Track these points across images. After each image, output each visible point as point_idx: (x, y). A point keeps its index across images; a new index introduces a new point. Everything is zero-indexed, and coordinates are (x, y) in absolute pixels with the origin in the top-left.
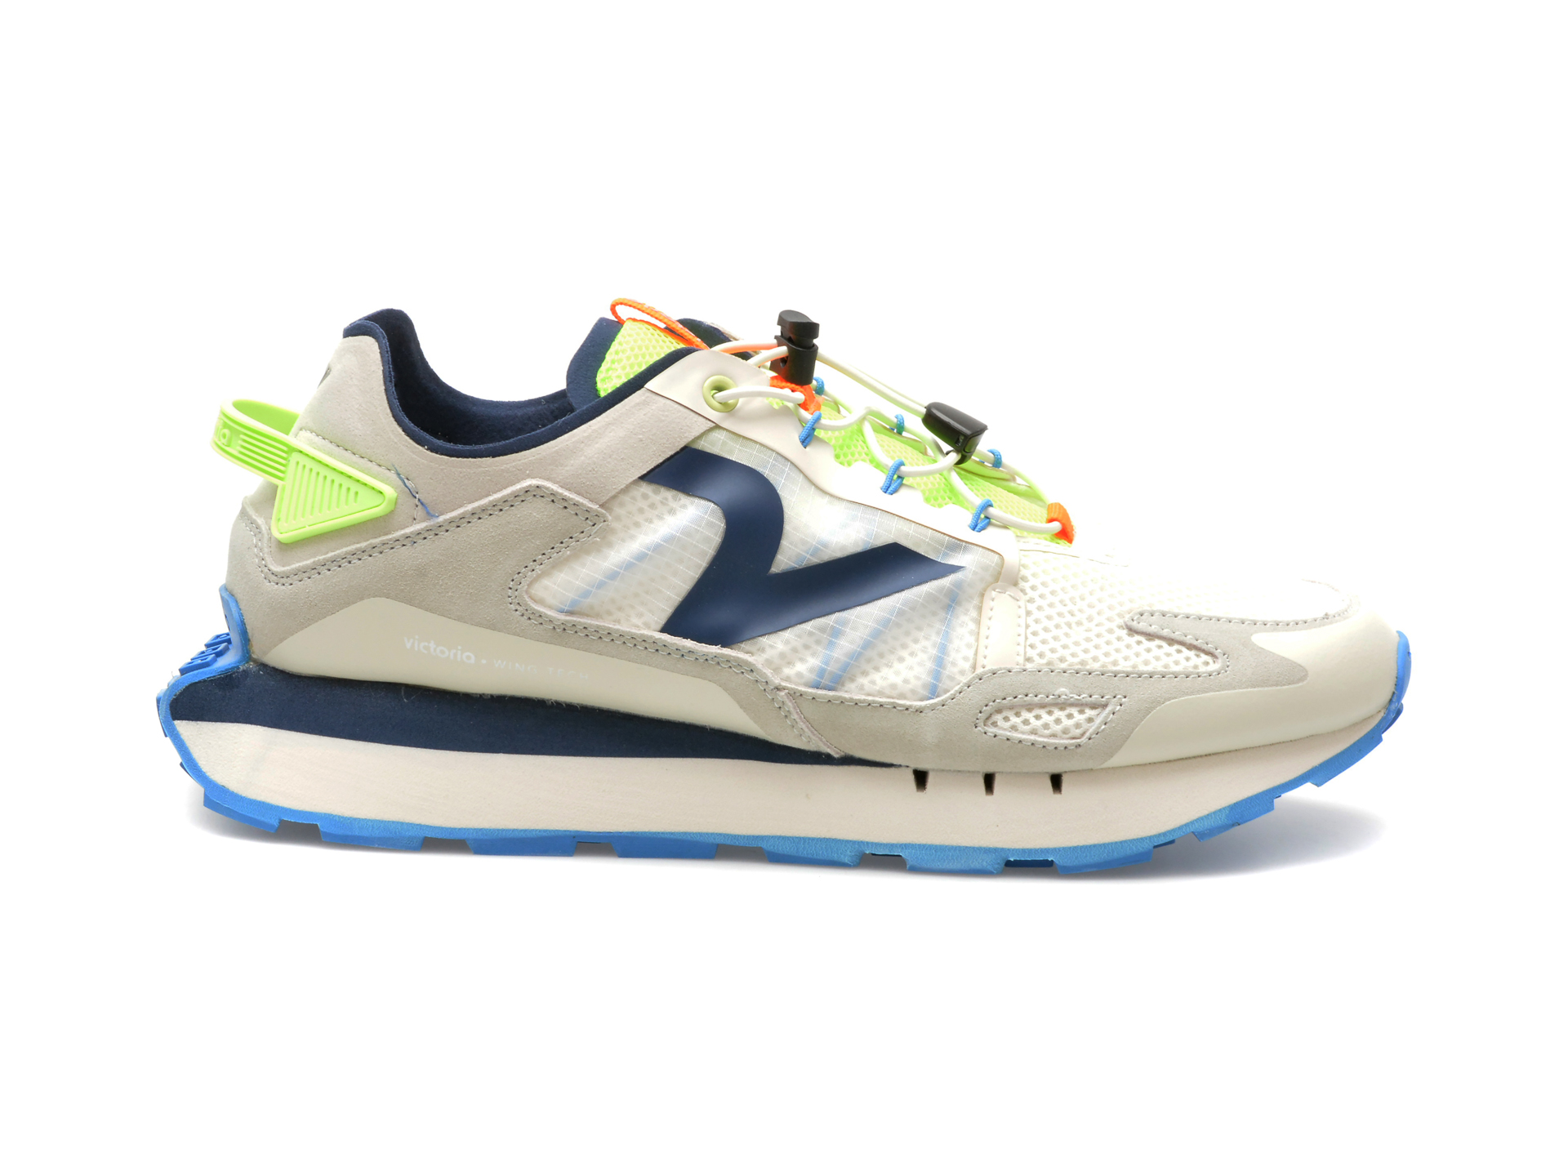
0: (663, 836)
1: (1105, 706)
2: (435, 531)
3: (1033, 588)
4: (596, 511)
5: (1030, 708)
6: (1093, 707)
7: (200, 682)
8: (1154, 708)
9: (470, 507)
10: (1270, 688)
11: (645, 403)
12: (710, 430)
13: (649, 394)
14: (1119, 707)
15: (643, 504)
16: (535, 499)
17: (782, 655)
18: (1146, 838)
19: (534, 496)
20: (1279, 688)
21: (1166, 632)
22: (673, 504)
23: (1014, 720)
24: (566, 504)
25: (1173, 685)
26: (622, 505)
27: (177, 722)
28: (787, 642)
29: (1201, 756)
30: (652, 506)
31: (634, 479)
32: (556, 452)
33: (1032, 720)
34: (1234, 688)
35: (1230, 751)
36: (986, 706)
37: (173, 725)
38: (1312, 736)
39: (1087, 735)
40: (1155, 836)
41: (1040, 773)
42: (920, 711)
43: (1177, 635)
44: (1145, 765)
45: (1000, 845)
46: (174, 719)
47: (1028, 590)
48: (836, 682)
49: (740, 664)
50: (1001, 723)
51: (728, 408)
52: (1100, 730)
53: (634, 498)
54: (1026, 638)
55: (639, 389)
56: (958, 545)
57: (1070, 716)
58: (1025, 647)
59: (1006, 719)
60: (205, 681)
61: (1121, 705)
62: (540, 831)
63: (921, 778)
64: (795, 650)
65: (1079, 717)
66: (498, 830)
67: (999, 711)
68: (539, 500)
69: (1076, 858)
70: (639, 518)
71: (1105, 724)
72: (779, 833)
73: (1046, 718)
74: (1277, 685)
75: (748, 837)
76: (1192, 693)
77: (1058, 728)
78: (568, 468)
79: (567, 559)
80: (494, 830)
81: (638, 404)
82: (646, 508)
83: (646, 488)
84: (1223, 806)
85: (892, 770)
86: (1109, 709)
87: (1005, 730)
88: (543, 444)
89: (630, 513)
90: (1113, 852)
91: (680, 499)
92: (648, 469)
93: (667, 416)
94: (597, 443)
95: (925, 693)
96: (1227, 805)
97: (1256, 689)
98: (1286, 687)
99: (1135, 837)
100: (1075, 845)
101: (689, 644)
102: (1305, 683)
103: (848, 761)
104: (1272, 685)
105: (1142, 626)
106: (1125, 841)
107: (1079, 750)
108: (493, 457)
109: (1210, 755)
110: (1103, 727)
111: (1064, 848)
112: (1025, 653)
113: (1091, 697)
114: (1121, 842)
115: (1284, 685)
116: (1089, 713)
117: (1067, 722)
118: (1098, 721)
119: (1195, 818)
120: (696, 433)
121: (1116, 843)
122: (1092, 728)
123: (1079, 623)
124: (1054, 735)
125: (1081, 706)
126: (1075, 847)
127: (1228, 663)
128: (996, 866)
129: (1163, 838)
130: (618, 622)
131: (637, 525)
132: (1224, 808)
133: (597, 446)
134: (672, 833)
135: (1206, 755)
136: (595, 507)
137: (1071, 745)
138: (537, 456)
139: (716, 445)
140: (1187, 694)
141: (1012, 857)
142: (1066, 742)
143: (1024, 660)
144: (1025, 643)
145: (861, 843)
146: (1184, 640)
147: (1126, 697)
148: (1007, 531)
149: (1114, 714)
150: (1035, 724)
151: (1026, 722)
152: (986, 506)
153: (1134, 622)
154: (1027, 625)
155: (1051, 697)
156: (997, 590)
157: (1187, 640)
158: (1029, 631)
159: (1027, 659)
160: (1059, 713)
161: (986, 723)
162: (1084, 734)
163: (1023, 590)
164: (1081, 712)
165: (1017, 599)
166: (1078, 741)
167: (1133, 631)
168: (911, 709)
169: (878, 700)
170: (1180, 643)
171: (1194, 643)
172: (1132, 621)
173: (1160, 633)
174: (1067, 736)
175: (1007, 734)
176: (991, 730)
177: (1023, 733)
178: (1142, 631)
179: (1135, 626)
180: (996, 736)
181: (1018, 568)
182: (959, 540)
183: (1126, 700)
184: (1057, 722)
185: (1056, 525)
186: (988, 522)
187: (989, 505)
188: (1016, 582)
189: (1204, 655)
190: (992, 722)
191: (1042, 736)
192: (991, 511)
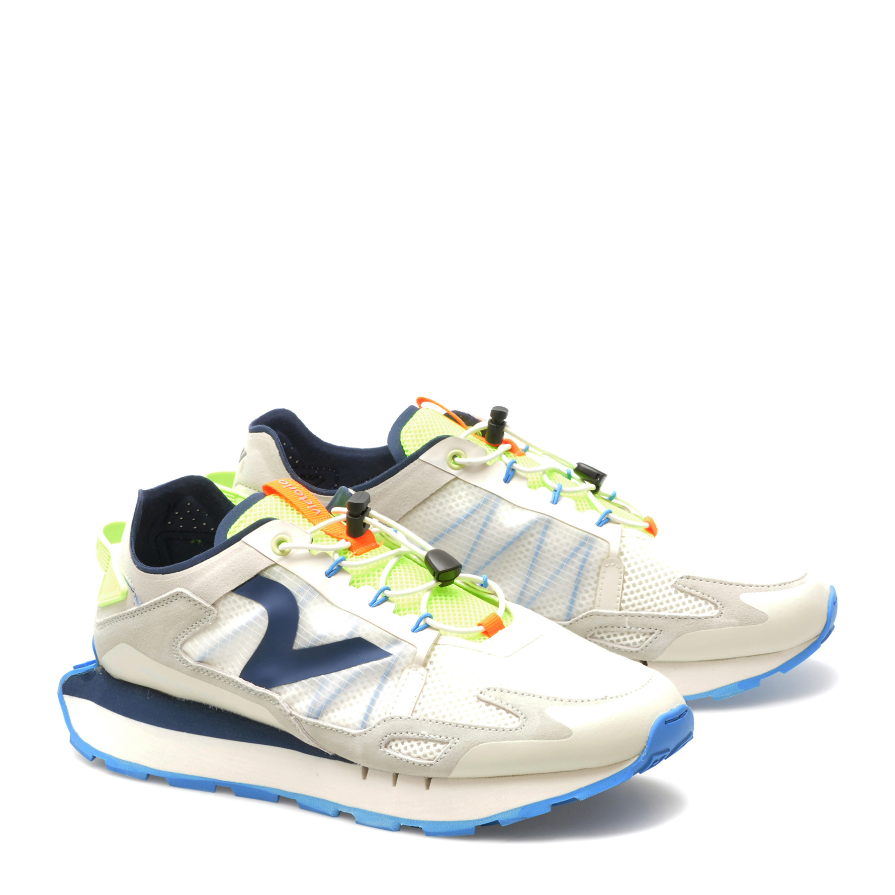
0: (254, 787)
1: (448, 743)
2: (141, 611)
3: (434, 669)
4: (209, 607)
5: (409, 740)
6: (442, 743)
7: (75, 675)
8: (472, 747)
9: (153, 601)
10: (545, 741)
11: (240, 549)
12: (273, 566)
13: (243, 544)
14: (454, 745)
15: (234, 606)
16: (181, 599)
17: (294, 697)
18: (471, 821)
19: (181, 597)
20: (550, 741)
21: (497, 702)
22: (248, 607)
23: (400, 746)
24: (196, 603)
25: (486, 734)
26: (224, 605)
27: (64, 696)
28: (297, 689)
29: (510, 776)
30: (239, 607)
31: (228, 591)
32: (192, 574)
33: (409, 747)
34: (522, 739)
35: (528, 775)
36: (386, 737)
37: (63, 697)
38: (584, 769)
39: (436, 759)
40: (476, 820)
41: (420, 777)
42: (354, 736)
43: (503, 705)
44: (476, 778)
45: (397, 816)
46: (64, 694)
47: (431, 670)
48: (318, 715)
49: (274, 699)
50: (394, 747)
51: (284, 554)
52: (442, 757)
53: (229, 602)
54: (418, 699)
55: (239, 541)
56: (396, 641)
57: (428, 747)
58: (416, 704)
59: (397, 745)
60: (77, 675)
61: (455, 744)
62: (199, 777)
63: (365, 770)
64: (300, 694)
65: (433, 749)
66: (180, 774)
67: (393, 740)
68: (182, 599)
69: (434, 828)
70: (232, 613)
71: (445, 754)
72: (304, 793)
73: (416, 747)
74: (549, 739)
75: (291, 793)
76: (496, 740)
77: (420, 754)
78: (196, 583)
79: (199, 632)
80: (178, 774)
81: (236, 549)
82: (235, 608)
83: (235, 597)
84: (518, 807)
85: (353, 765)
86: (449, 745)
87: (395, 751)
88: (186, 569)
89: (227, 610)
90: (453, 827)
91: (252, 604)
92: (236, 587)
93: (249, 557)
94: (212, 570)
95: (359, 726)
96: (520, 806)
97: (536, 741)
98: (556, 741)
99: (465, 820)
100: (434, 820)
101: (250, 685)
102: (569, 739)
103: (335, 757)
104: (546, 739)
105: (486, 697)
106: (460, 822)
107: (432, 767)
108: (163, 574)
109: (515, 776)
110: (444, 755)
111: (428, 822)
112: (415, 707)
113: (440, 737)
114: (457, 822)
115: (555, 740)
116: (439, 746)
117: (426, 751)
118: (442, 752)
119: (500, 812)
120: (262, 568)
121: (455, 822)
122: (439, 755)
124: (419, 757)
125: (436, 742)
126: (434, 822)
127: (525, 723)
128: (395, 827)
129: (480, 822)
130: (223, 669)
131: (231, 617)
132: (518, 808)
133: (211, 572)
134: (258, 786)
135: (513, 776)
136: (208, 605)
137: (428, 764)
138: (182, 576)
139: (274, 575)
140: (493, 741)
141: (402, 823)
142: (424, 762)
143: (413, 711)
144: (417, 701)
145: (337, 804)
146: (507, 707)
147: (459, 739)
148: (437, 633)
149: (451, 748)
150: (410, 750)
151: (406, 748)
152: (425, 617)
153: (482, 694)
154: (422, 691)
155: (420, 735)
156: (412, 669)
157: (509, 708)
158: (422, 694)
159: (414, 711)
160: (423, 745)
161: (386, 747)
162: (434, 759)
163: (428, 670)
164: (435, 745)
165: (422, 675)
166: (431, 762)
167: (479, 699)
168: (350, 735)
169: (336, 727)
170: (504, 709)
171: (511, 710)
172: (481, 693)
173: (495, 702)
174: (426, 758)
175: (395, 754)
176: (388, 751)
177: (403, 754)
178: (484, 700)
179: (482, 696)
180: (390, 755)
181: (428, 657)
182: (399, 638)
183: (458, 741)
184: (421, 750)
185: (482, 628)
186: (427, 626)
187: (427, 617)
188: (425, 665)
189: (514, 717)
190: (389, 746)
191: (412, 757)
192: (428, 620)
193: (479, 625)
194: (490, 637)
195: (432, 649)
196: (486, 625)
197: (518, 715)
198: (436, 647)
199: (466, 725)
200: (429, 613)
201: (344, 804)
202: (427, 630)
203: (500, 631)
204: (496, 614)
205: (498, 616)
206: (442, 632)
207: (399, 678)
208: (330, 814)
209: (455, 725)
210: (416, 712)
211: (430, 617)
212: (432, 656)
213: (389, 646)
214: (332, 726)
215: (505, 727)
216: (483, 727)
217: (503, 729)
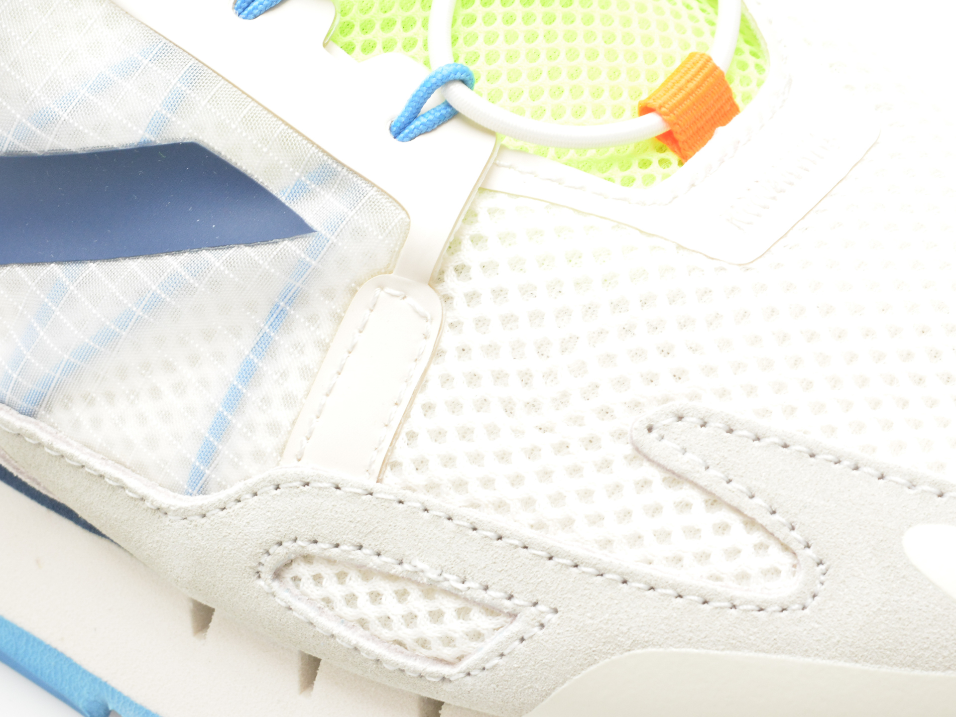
1: (512, 616)
3: (472, 297)
6: (491, 610)
8: (607, 653)
14: (536, 630)
20: (917, 672)
21: (712, 478)
23: (332, 588)
33: (363, 601)
34: (807, 654)
36: (280, 544)
39: (463, 665)
41: (401, 692)
42: (162, 511)
43: (733, 493)
47: (459, 301)
48: (36, 404)
50: (308, 585)
52: (487, 664)
54: (406, 416)
57: (436, 616)
58: (397, 435)
59: (317, 578)
61: (542, 626)
63: (204, 611)
65: (455, 625)
67: (307, 558)
71: (502, 655)
73: (391, 606)
77: (407, 634)
86: (516, 627)
87: (312, 603)
95: (180, 481)
97: (858, 666)
98: (939, 674)
110: (496, 661)
112: (390, 450)
113: (486, 588)
115: (934, 669)
116: (480, 621)
117: (427, 627)
118: (490, 644)
122: (477, 653)
123: (533, 406)
124: (399, 644)
127: (818, 586)
137: (433, 675)
142: (419, 664)
143: (385, 463)
144: (401, 424)
145: (104, 685)
146: (748, 506)
147: (556, 611)
148: (486, 144)
149: (522, 640)
150: (366, 608)
151: (351, 599)
152: (446, 81)
153: (655, 434)
154: (422, 384)
155: (406, 566)
156: (388, 290)
157: (756, 508)
158: (421, 399)
159: (390, 463)
160: (417, 603)
161: (277, 575)
162: (460, 659)
163: (447, 299)
164: (462, 613)
165: (425, 317)
166: (446, 670)
167: (640, 454)
168: (148, 504)
169: (97, 464)
170: (737, 511)
171: (765, 519)
172: (650, 429)
173: (704, 478)
174: (425, 652)
175: (312, 614)
176: (284, 593)
177: (342, 620)
178: (662, 462)
179: (649, 441)
180: (290, 609)
181: (453, 246)
182: (343, 166)
183: (554, 618)
184: (410, 619)
185: (655, 124)
186: (451, 114)
187: (454, 80)
188: (436, 279)
189: (774, 550)
190: (288, 575)
191: (376, 638)
192: (458, 94)
193: (645, 110)
194: (684, 158)
195: (469, 215)
196: (671, 111)
197: (793, 546)
198: (484, 204)
199: (587, 565)
200: (461, 62)
201: (126, 692)
202: (451, 129)
203: (720, 131)
204: (709, 60)
205: (715, 68)
206: (506, 141)
207: (338, 319)
208: (80, 706)
209: (544, 554)
210: (395, 465)
211: (463, 81)
212: (466, 243)
213: (300, 189)
214: (83, 456)
215: (738, 591)
216: (653, 584)
217: (731, 600)
